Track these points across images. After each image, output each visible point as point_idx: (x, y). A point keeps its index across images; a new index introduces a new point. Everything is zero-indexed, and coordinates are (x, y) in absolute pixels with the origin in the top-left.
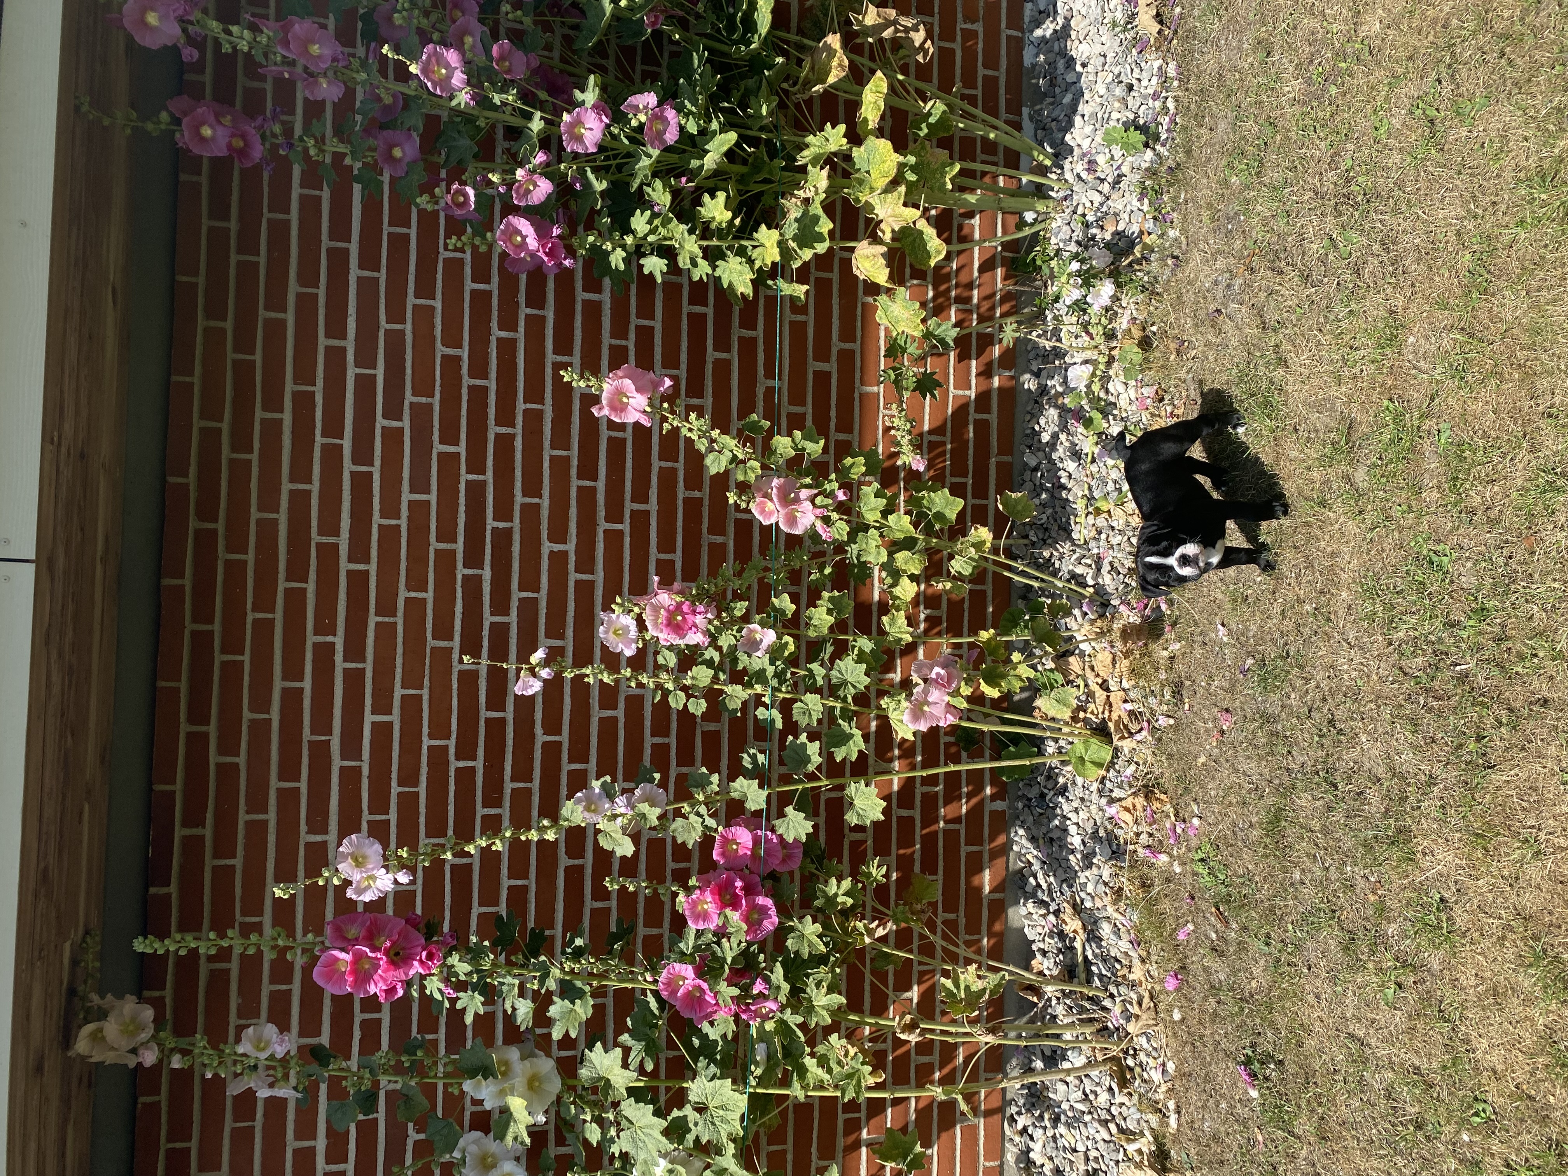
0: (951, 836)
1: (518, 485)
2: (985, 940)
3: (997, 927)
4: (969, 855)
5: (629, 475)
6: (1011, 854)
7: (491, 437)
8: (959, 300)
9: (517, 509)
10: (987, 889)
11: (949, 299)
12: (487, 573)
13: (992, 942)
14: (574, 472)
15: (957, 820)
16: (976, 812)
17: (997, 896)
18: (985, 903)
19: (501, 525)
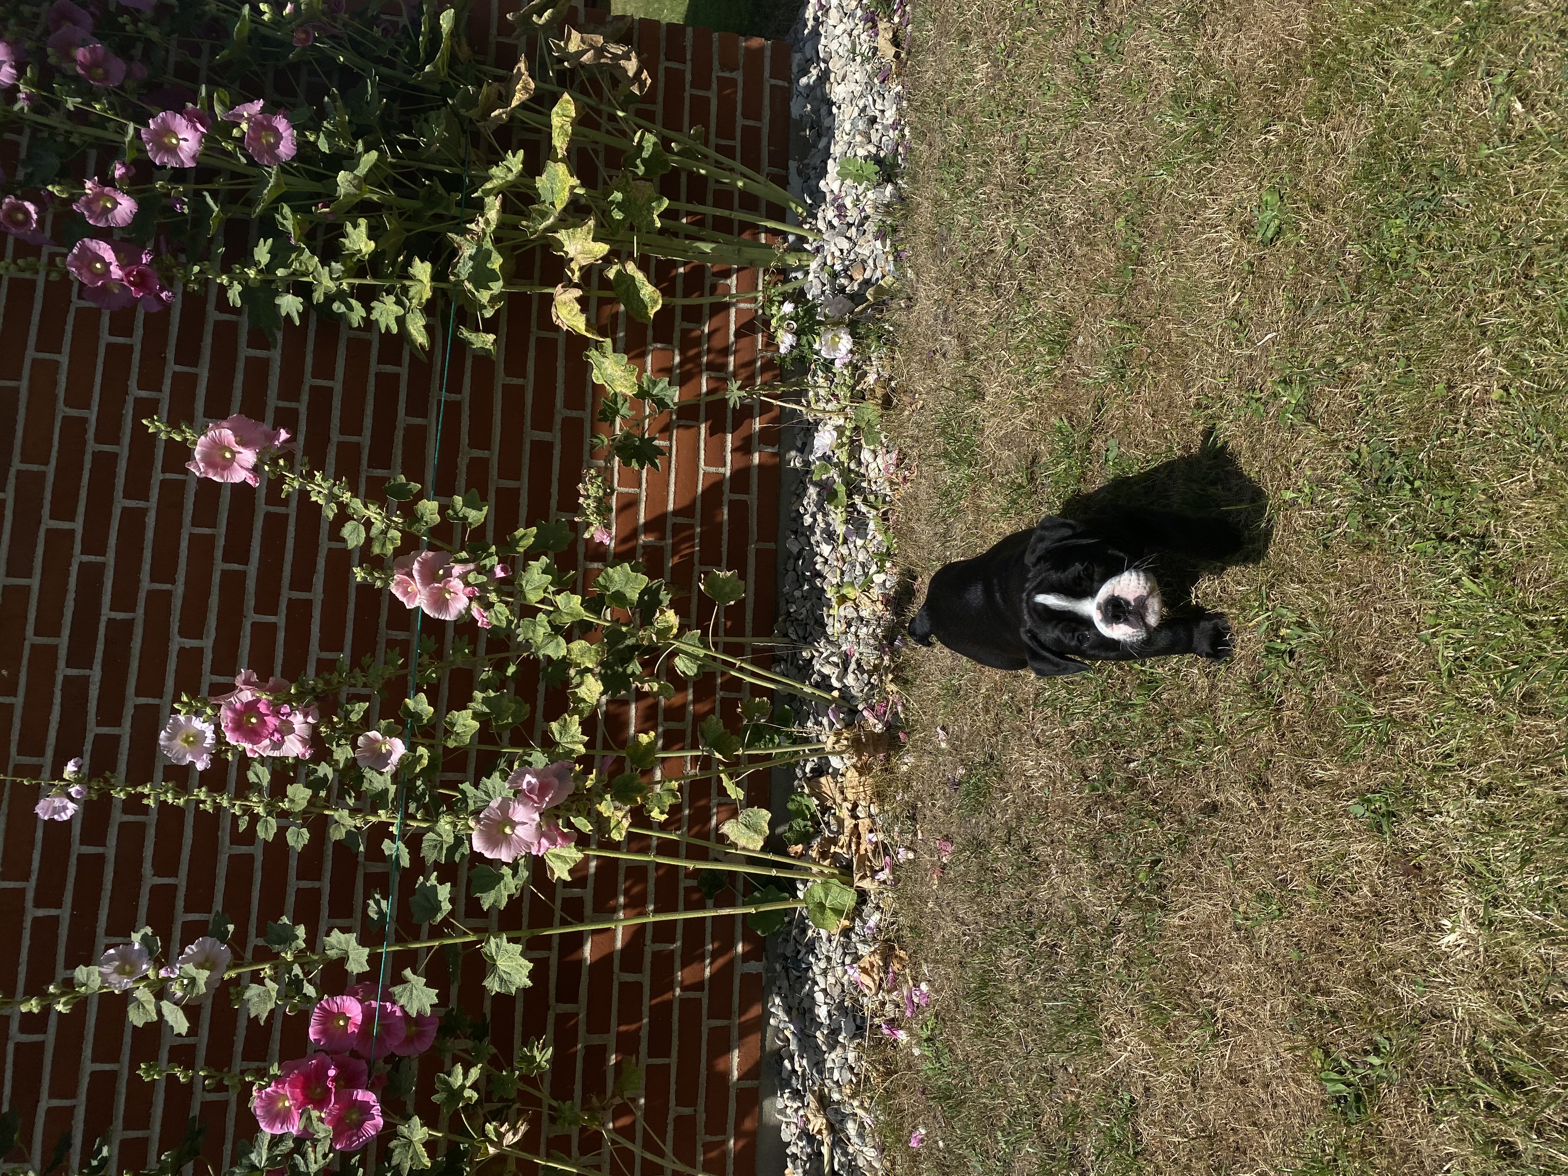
0: (690, 1007)
1: (146, 567)
2: (732, 1142)
3: (748, 1124)
4: (712, 1030)
5: (289, 557)
6: (769, 1030)
7: (117, 512)
8: (710, 366)
9: (142, 596)
10: (735, 1074)
11: (700, 365)
12: (96, 674)
13: (741, 1144)
14: (219, 553)
15: (698, 986)
16: (722, 976)
17: (748, 1084)
18: (733, 1094)
19: (120, 616)
